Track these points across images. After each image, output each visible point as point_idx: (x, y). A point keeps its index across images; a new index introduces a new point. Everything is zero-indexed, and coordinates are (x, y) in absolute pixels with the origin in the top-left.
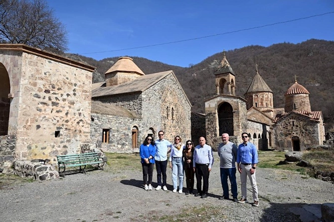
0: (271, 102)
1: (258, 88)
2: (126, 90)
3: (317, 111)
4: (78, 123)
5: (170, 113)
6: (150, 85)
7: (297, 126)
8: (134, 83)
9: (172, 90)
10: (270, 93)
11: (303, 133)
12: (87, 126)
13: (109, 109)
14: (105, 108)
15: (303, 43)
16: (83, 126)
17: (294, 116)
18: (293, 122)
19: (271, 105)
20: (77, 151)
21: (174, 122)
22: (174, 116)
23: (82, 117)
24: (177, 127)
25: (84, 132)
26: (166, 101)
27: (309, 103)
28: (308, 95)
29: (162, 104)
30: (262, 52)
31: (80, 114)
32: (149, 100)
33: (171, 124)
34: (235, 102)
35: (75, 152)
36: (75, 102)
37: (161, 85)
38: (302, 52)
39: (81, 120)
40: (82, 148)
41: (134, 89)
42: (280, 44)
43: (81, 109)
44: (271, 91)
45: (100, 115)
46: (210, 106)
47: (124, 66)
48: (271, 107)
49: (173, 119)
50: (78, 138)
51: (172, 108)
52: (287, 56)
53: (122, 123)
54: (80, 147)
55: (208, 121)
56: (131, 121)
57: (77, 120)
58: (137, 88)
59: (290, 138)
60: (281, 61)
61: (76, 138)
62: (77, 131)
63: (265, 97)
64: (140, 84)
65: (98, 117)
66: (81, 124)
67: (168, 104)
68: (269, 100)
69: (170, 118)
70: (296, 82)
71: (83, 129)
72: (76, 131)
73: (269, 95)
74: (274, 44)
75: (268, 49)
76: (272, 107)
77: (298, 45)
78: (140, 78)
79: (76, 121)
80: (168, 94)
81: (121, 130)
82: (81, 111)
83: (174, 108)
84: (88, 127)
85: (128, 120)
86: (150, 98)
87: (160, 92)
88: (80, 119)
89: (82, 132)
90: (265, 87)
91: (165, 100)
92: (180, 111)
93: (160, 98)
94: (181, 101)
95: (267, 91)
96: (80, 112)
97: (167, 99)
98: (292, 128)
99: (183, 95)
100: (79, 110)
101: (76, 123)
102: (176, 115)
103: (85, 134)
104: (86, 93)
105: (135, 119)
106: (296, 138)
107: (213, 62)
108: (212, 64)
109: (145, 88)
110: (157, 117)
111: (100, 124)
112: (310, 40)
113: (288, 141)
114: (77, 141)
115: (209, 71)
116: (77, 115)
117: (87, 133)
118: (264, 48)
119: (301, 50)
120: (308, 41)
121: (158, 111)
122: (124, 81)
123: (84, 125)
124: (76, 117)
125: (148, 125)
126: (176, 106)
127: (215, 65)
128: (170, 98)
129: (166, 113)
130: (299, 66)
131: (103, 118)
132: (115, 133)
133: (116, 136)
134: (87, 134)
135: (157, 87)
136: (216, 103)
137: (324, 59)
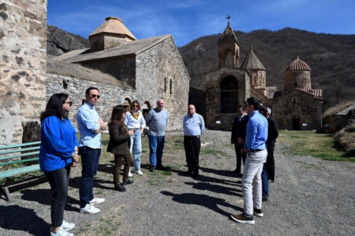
0: (264, 81)
1: (252, 65)
2: (115, 54)
3: (318, 89)
4: (16, 78)
5: (168, 85)
6: (145, 48)
7: (299, 104)
8: (125, 47)
9: (170, 58)
10: (263, 71)
11: (305, 111)
12: (37, 86)
13: (92, 74)
14: (87, 73)
15: (280, 31)
16: (28, 86)
17: (296, 94)
18: (295, 99)
19: (264, 84)
20: (14, 136)
21: (172, 97)
22: (172, 90)
23: (24, 68)
24: (175, 102)
25: (32, 98)
26: (164, 70)
27: (310, 80)
28: (309, 72)
29: (159, 73)
30: (243, 37)
31: (20, 61)
32: (145, 66)
33: (169, 98)
34: (241, 75)
35: (10, 137)
36: (5, 33)
37: (158, 49)
38: (279, 39)
39: (23, 74)
40: (25, 128)
41: (125, 52)
42: (260, 31)
43: (23, 50)
44: (265, 69)
45: (78, 80)
46: (211, 79)
47: (112, 27)
48: (263, 86)
49: (171, 93)
50: (16, 108)
51: (171, 80)
52: (266, 42)
53: (110, 93)
54: (21, 128)
55: (210, 96)
56: (122, 91)
57: (14, 72)
58: (129, 51)
59: (290, 116)
60: (260, 46)
61: (11, 109)
62: (14, 95)
63: (259, 74)
64: (132, 48)
65: (75, 83)
66: (23, 80)
67: (166, 75)
68: (263, 78)
69: (168, 91)
70: (298, 58)
71: (28, 91)
72: (9, 94)
73: (263, 74)
74: (254, 31)
75: (249, 35)
76: (265, 85)
77: (275, 32)
78: (131, 43)
79: (10, 74)
80: (167, 62)
81: (109, 103)
82: (21, 55)
83: (172, 80)
84: (40, 89)
85: (118, 90)
86: (146, 64)
87: (157, 58)
88: (21, 70)
89: (27, 97)
90: (260, 65)
91: (162, 69)
92: (179, 84)
93: (157, 66)
94: (180, 73)
95: (261, 68)
96: (19, 56)
97: (166, 69)
98: (293, 106)
99: (182, 65)
100: (17, 52)
101: (9, 77)
102: (175, 88)
103: (34, 102)
104: (34, 20)
105: (127, 90)
106: (297, 117)
107: (197, 44)
108: (197, 47)
109: (140, 51)
110: (154, 89)
111: (78, 92)
112: (286, 28)
113: (287, 120)
114: (13, 114)
115: (194, 53)
116: (13, 62)
117: (39, 99)
118: (245, 33)
119: (278, 37)
120: (283, 29)
121: (155, 81)
122: (112, 45)
123: (32, 83)
124: (9, 65)
125: (143, 97)
126: (174, 76)
127: (199, 48)
128: (168, 68)
129: (164, 85)
130: (275, 52)
131: (83, 84)
132: (100, 107)
133: (101, 110)
134: (38, 102)
135: (153, 52)
136: (219, 76)
137: (298, 46)
